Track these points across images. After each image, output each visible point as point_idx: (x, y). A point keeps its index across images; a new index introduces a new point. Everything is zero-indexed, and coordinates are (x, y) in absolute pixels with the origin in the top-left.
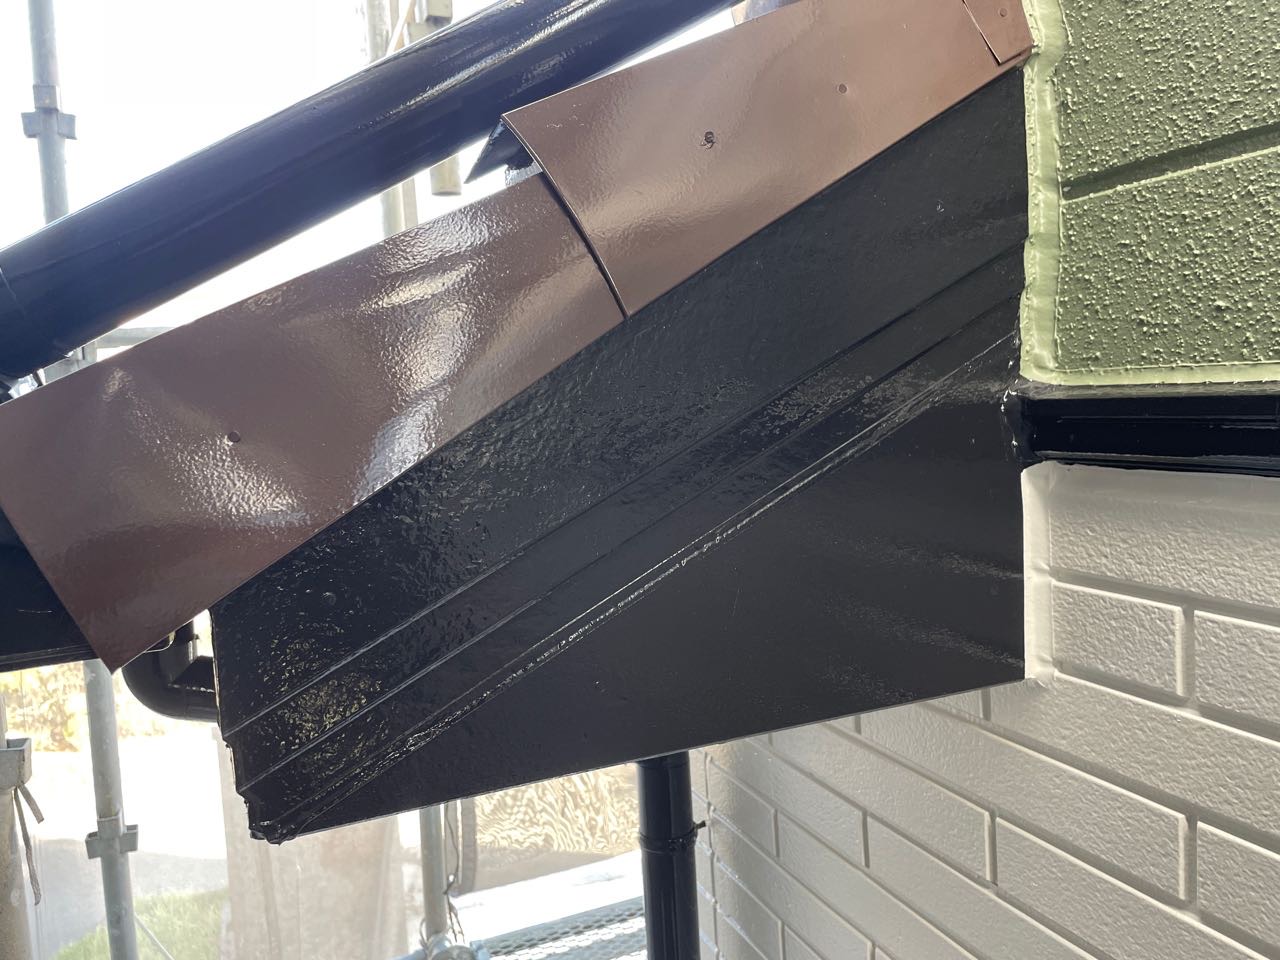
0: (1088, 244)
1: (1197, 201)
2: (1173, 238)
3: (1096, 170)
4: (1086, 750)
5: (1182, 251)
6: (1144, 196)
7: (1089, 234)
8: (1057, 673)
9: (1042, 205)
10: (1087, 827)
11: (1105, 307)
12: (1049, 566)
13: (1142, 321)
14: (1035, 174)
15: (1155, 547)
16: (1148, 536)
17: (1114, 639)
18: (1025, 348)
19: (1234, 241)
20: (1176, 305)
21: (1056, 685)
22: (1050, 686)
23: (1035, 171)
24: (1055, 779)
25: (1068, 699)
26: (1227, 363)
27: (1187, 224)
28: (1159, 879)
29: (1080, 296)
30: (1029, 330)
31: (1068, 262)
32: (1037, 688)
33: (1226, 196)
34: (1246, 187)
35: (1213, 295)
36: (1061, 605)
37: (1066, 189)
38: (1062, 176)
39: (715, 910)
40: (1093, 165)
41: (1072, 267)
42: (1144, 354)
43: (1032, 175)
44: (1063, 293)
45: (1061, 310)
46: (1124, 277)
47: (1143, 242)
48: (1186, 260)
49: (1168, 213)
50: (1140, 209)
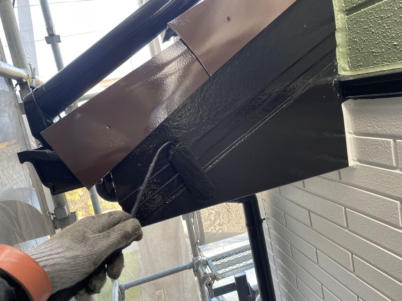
0: (355, 29)
1: (385, 12)
2: (379, 24)
3: (355, 5)
4: (369, 186)
5: (383, 28)
6: (370, 12)
7: (355, 26)
8: (359, 164)
9: (340, 19)
10: (372, 208)
11: (362, 49)
12: (353, 131)
13: (373, 51)
14: (336, 9)
15: (383, 122)
16: (381, 119)
17: (374, 151)
18: (339, 65)
19: (397, 23)
20: (383, 45)
21: (359, 167)
22: (357, 168)
23: (336, 8)
24: (362, 195)
25: (363, 171)
26: (399, 62)
27: (383, 19)
28: (394, 221)
29: (354, 46)
30: (340, 59)
31: (350, 36)
32: (353, 169)
33: (394, 9)
34: (399, 5)
35: (393, 41)
36: (358, 143)
37: (347, 13)
38: (345, 8)
39: (271, 243)
40: (354, 4)
41: (351, 37)
42: (375, 62)
43: (335, 10)
44: (349, 46)
45: (349, 51)
46: (367, 38)
47: (371, 26)
48: (384, 31)
49: (377, 16)
50: (369, 16)
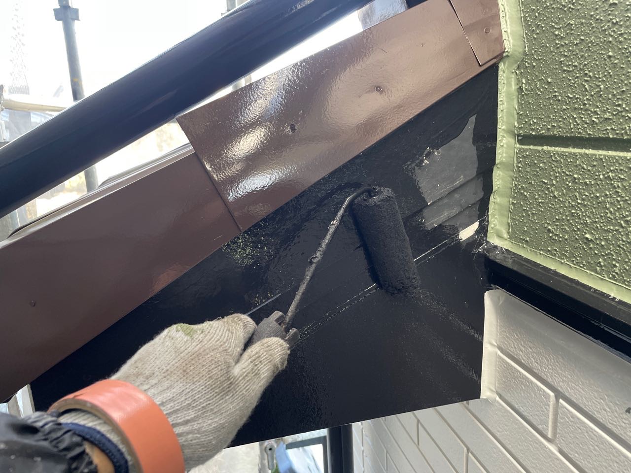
0: (527, 175)
1: (582, 171)
2: (568, 188)
3: (534, 133)
4: (508, 442)
5: (572, 198)
6: (556, 158)
7: (528, 169)
8: (498, 398)
9: (505, 146)
11: (533, 214)
12: (497, 343)
13: (549, 230)
14: (503, 128)
18: (491, 226)
19: (599, 203)
20: (567, 228)
21: (496, 404)
22: (494, 403)
23: (501, 126)
24: (494, 449)
25: (502, 414)
26: (588, 272)
27: (576, 183)
29: (522, 203)
30: (494, 215)
31: (517, 181)
33: (597, 174)
34: (608, 173)
35: (586, 230)
36: (501, 366)
37: (520, 138)
38: (517, 130)
40: (533, 130)
41: (519, 185)
42: (549, 249)
43: (500, 128)
44: (514, 198)
45: (512, 207)
46: (543, 201)
47: (554, 185)
48: (573, 203)
49: (567, 173)
50: (554, 165)
